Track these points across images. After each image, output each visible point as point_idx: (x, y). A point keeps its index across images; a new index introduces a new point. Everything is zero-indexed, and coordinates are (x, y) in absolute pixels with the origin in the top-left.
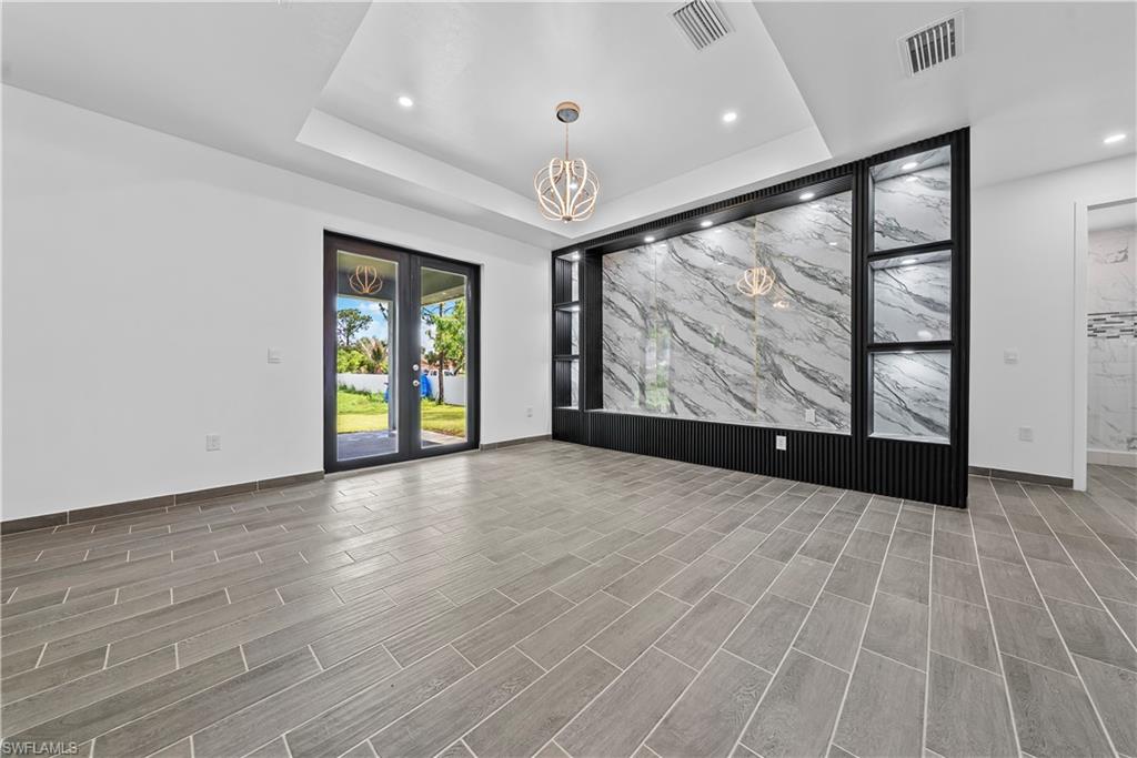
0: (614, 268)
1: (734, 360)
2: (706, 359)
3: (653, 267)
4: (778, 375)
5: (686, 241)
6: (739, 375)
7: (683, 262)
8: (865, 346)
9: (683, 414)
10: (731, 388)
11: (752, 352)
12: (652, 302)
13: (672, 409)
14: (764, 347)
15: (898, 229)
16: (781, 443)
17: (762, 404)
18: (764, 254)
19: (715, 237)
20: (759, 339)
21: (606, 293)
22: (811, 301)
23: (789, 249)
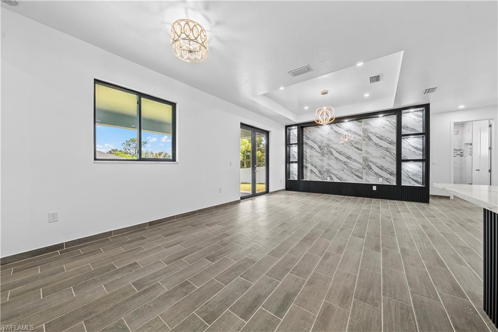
0: (308, 132)
1: (355, 164)
2: (345, 163)
3: (324, 133)
4: (370, 168)
5: (337, 125)
6: (356, 168)
7: (336, 132)
8: (399, 160)
9: (336, 180)
10: (353, 172)
11: (361, 161)
12: (324, 144)
13: (331, 178)
14: (365, 159)
15: (408, 127)
16: (374, 188)
17: (364, 177)
18: (365, 131)
19: (347, 125)
20: (363, 157)
21: (305, 140)
22: (381, 146)
23: (373, 131)
